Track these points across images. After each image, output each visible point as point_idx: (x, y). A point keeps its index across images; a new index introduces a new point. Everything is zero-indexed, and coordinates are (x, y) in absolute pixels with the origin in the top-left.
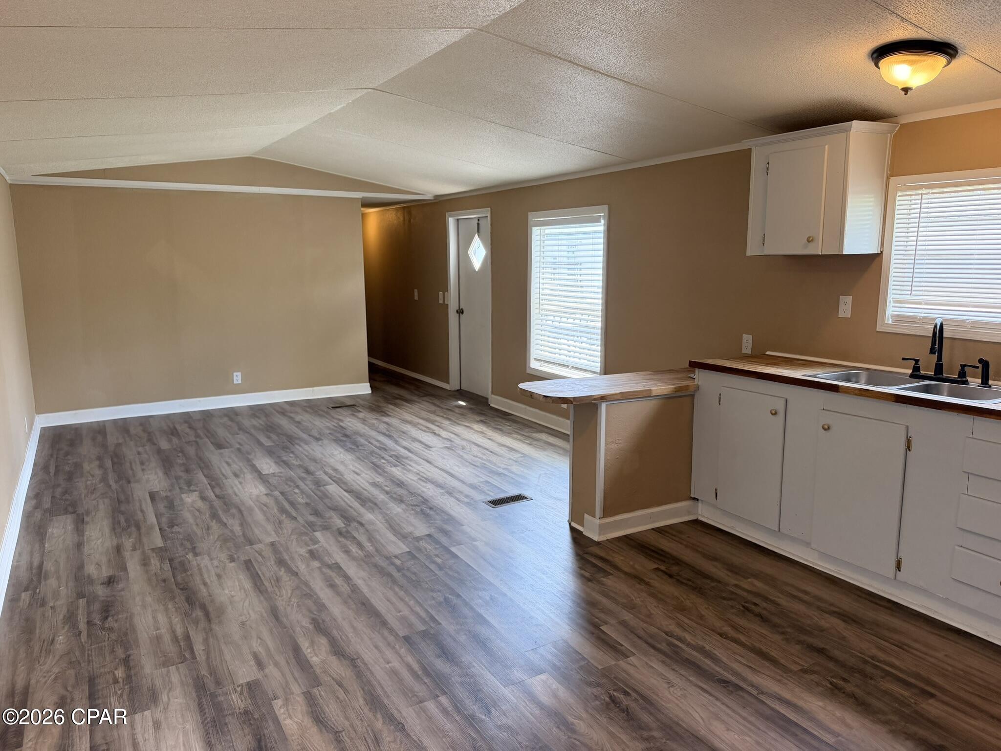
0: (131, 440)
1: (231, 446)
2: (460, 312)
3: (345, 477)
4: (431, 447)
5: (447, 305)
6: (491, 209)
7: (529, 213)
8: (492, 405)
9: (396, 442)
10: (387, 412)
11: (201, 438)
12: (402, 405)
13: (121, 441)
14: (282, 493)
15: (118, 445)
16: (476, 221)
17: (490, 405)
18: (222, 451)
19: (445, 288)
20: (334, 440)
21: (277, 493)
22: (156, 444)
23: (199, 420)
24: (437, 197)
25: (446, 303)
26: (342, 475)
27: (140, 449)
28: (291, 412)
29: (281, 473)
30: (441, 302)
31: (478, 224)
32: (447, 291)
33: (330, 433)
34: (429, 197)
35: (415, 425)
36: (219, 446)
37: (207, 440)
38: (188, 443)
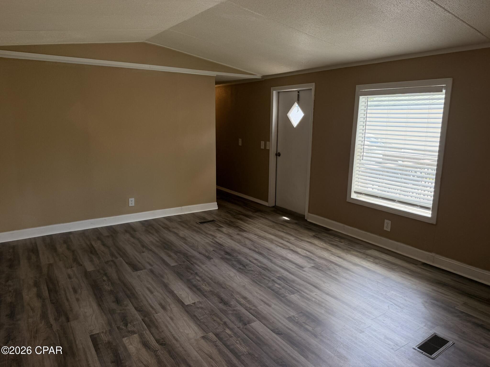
0: (60, 260)
1: (145, 268)
2: (278, 154)
3: (259, 308)
4: (302, 268)
5: (269, 150)
6: (316, 84)
7: (357, 86)
8: (308, 220)
9: (271, 261)
10: (241, 227)
11: (117, 258)
12: (247, 220)
13: (52, 261)
14: (217, 335)
15: (50, 266)
16: (297, 93)
17: (307, 220)
18: (139, 273)
19: (267, 138)
20: (221, 258)
21: (211, 335)
22: (81, 265)
23: (108, 237)
24: (264, 76)
25: (267, 148)
26: (256, 307)
27: (69, 271)
28: (173, 228)
29: (200, 303)
30: (262, 147)
31: (298, 95)
32: (269, 141)
33: (213, 250)
34: (258, 76)
35: (271, 241)
36: (135, 268)
37: (121, 259)
38: (107, 262)
